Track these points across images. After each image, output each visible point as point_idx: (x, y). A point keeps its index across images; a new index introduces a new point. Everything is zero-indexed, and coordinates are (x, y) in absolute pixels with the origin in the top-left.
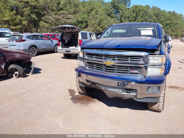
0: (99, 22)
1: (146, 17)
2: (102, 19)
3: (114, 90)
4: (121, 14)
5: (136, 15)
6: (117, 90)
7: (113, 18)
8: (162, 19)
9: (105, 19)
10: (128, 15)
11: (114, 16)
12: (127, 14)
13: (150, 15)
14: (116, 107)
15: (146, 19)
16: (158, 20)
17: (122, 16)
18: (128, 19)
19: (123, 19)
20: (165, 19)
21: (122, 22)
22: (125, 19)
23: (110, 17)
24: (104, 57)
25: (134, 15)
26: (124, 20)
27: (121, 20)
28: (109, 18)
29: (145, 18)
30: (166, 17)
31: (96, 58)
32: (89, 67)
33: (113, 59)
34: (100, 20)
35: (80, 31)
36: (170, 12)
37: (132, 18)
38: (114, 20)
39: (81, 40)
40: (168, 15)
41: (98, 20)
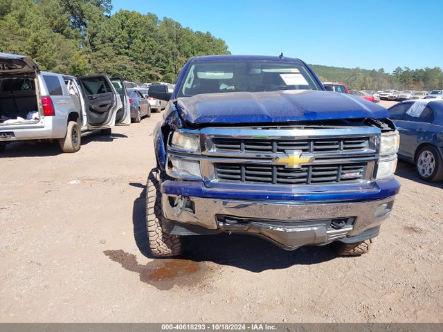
0: (34, 47)
1: (153, 42)
2: (39, 38)
3: (309, 229)
4: (90, 28)
5: (129, 34)
6: (315, 228)
7: (73, 39)
8: (188, 48)
9: (49, 40)
10: (109, 34)
11: (72, 32)
12: (106, 30)
13: (162, 37)
14: (274, 269)
15: (152, 46)
16: (179, 49)
17: (94, 35)
18: (111, 44)
19: (97, 42)
20: (193, 47)
21: (96, 50)
22: (103, 43)
23: (62, 36)
24: (276, 146)
25: (124, 33)
26: (100, 46)
27: (93, 46)
28: (59, 37)
29: (150, 43)
30: (195, 44)
31: (246, 149)
32: (219, 177)
33: (304, 150)
34: (36, 40)
35: (39, 72)
36: (199, 33)
37: (120, 42)
38: (73, 45)
39: (48, 97)
40: (198, 40)
41: (29, 40)
